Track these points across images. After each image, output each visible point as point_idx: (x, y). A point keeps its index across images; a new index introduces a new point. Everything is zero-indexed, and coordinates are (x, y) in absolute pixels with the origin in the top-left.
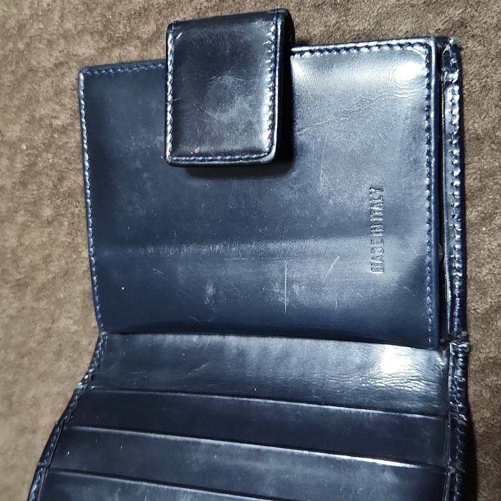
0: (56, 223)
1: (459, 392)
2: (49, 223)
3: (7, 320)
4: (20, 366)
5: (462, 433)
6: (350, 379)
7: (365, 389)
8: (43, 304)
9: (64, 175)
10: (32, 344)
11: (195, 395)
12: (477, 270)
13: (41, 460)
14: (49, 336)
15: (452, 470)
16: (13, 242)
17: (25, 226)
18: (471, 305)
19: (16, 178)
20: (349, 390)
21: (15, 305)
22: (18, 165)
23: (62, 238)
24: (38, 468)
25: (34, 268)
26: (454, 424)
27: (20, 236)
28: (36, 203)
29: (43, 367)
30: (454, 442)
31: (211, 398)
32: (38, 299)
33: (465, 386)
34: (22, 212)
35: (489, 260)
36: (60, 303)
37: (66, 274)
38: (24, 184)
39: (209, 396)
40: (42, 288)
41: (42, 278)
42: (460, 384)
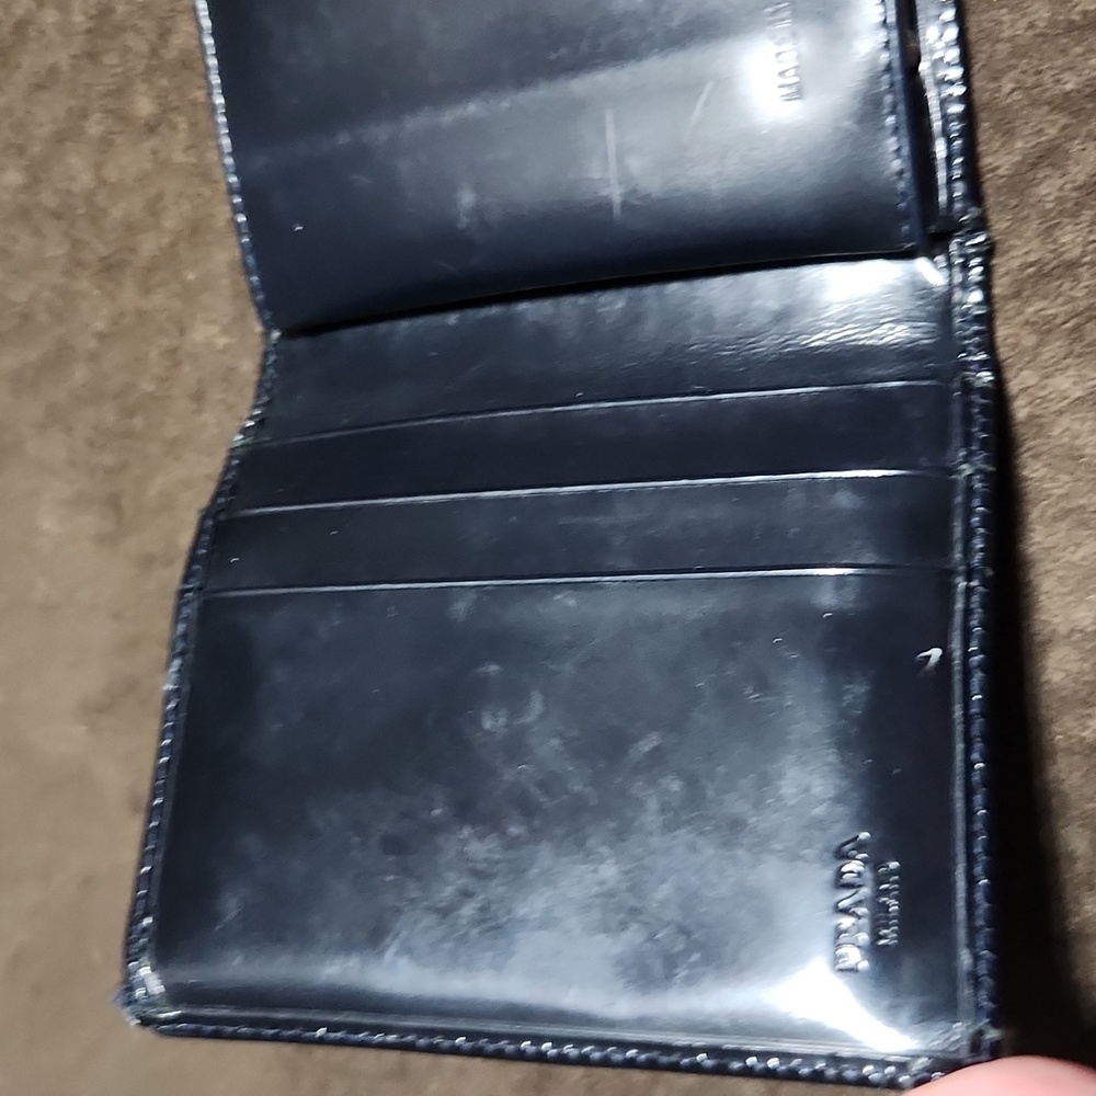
0: (163, 129)
1: (976, 333)
2: (151, 128)
3: (93, 344)
4: (128, 434)
5: (985, 401)
6: (761, 343)
7: (789, 357)
8: (158, 299)
9: (168, 23)
10: (148, 386)
11: (461, 418)
12: (993, 85)
13: (186, 578)
14: (177, 364)
15: (967, 469)
16: (86, 179)
17: (106, 143)
18: (986, 161)
19: (78, 44)
20: (761, 365)
21: (105, 312)
22: (79, 18)
23: (179, 157)
24: (182, 593)
25: (131, 228)
26: (967, 388)
27: (98, 167)
28: (121, 91)
29: (172, 430)
30: (968, 419)
31: (491, 418)
32: (147, 291)
33: (987, 320)
34: (97, 116)
35: (1013, 62)
36: (189, 293)
37: (196, 230)
38: (92, 56)
39: (490, 415)
40: (152, 268)
41: (149, 245)
42: (978, 319)
